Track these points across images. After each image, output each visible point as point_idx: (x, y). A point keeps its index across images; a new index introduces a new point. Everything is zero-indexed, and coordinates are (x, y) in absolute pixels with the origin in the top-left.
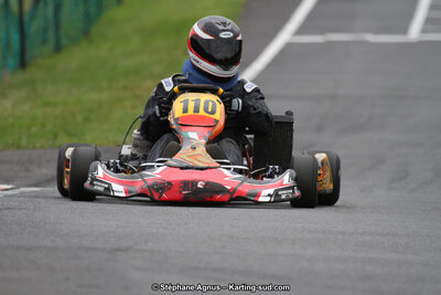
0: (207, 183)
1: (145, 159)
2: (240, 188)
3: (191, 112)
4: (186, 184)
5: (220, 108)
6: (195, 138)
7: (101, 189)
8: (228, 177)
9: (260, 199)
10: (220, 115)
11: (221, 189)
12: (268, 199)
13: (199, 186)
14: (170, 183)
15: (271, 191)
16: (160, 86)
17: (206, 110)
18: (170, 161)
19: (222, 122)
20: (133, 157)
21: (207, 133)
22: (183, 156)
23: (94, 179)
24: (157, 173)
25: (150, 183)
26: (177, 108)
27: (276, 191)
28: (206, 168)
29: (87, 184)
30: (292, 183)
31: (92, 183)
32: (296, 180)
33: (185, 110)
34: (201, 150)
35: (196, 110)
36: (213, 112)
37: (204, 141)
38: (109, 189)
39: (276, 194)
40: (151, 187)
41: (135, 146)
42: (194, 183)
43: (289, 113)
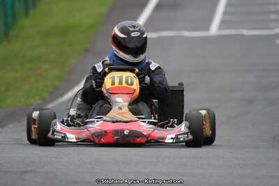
0: (131, 131)
1: (87, 117)
2: (153, 134)
3: (117, 84)
4: (116, 132)
5: (136, 81)
6: (121, 101)
7: (60, 137)
8: (144, 127)
9: (167, 141)
10: (136, 86)
11: (140, 135)
12: (171, 141)
13: (126, 133)
14: (106, 132)
15: (173, 136)
16: (94, 68)
17: (127, 83)
18: (105, 118)
19: (138, 90)
20: (79, 116)
21: (128, 98)
22: (114, 114)
23: (54, 131)
24: (97, 125)
25: (92, 132)
26: (108, 82)
27: (177, 136)
28: (130, 122)
29: (50, 135)
30: (187, 130)
31: (53, 134)
32: (189, 128)
33: (113, 83)
34: (126, 109)
35: (121, 83)
36: (132, 84)
37: (127, 104)
38: (65, 137)
39: (177, 137)
40: (93, 135)
41: (79, 109)
42: (122, 131)
43: (181, 84)
